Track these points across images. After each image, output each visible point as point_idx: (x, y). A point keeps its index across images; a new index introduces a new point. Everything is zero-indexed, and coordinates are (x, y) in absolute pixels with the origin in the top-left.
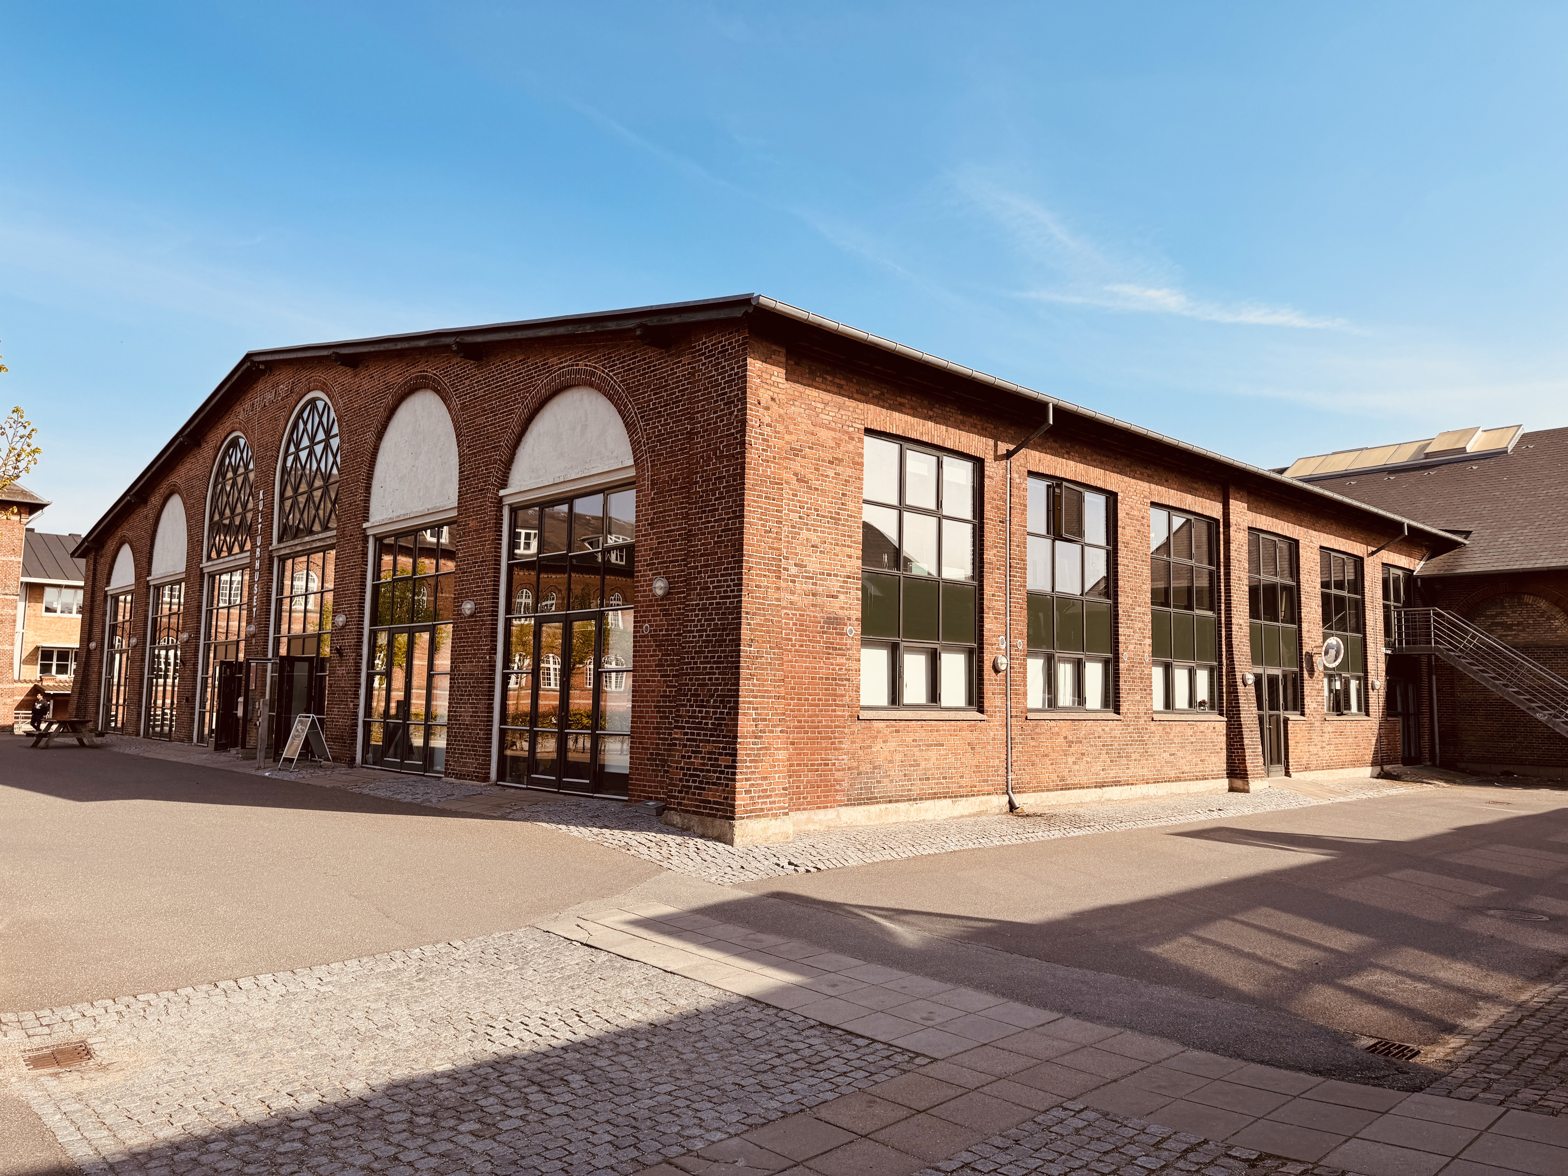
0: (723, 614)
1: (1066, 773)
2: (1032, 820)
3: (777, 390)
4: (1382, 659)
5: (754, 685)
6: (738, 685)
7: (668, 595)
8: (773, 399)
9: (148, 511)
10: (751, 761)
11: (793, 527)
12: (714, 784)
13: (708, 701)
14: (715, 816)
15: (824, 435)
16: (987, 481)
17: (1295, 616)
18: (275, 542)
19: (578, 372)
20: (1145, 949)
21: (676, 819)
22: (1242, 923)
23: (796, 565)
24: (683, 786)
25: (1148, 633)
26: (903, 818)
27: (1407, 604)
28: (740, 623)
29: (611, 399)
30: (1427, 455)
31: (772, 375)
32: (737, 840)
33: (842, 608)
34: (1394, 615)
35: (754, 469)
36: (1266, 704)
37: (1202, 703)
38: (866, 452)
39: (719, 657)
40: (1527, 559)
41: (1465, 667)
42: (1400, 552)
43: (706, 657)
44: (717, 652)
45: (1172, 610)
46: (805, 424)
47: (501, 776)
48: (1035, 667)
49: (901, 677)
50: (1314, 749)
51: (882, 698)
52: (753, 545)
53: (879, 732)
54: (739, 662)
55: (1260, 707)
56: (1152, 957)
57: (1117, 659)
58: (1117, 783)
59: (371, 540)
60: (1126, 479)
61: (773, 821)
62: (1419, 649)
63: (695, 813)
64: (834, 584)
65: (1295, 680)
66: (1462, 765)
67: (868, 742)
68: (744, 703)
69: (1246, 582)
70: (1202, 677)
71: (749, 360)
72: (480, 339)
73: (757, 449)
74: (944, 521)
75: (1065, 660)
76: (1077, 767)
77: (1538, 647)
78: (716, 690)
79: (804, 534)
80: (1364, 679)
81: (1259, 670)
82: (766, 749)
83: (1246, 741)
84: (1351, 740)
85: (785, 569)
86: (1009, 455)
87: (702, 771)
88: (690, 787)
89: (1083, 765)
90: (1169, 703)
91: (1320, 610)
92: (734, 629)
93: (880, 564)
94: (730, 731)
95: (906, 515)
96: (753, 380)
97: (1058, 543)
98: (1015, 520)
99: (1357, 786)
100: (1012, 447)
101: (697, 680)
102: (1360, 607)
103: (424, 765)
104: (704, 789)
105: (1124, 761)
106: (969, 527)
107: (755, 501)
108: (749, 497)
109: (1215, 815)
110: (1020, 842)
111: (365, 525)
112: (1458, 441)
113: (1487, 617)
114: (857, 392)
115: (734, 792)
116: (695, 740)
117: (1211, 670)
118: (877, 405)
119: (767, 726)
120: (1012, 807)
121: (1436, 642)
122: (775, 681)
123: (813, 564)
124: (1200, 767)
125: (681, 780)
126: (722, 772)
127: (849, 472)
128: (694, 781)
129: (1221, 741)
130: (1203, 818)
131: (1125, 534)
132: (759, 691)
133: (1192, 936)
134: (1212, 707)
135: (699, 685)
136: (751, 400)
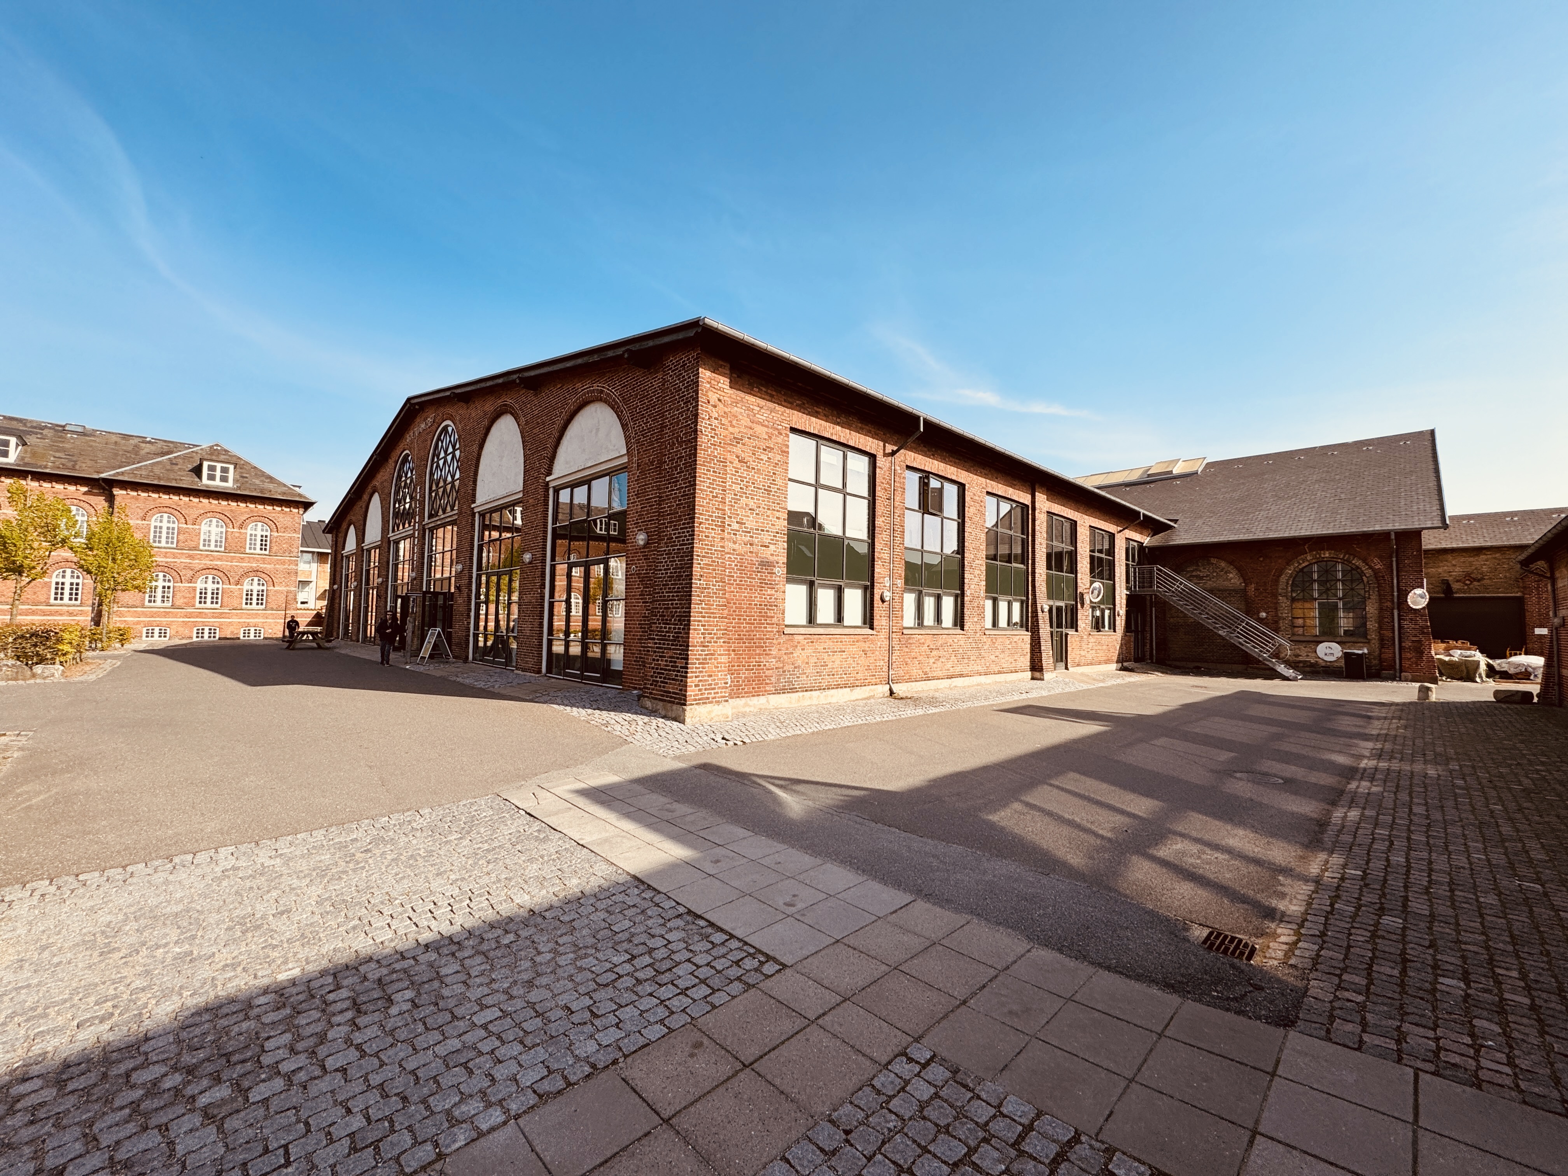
0: (682, 556)
1: (928, 670)
2: (904, 701)
3: (723, 394)
4: (1124, 597)
5: (702, 608)
6: (690, 608)
7: (647, 544)
8: (719, 400)
9: (362, 503)
10: (699, 664)
11: (735, 495)
12: (673, 679)
13: (671, 620)
14: (673, 703)
15: (760, 430)
16: (878, 470)
17: (1073, 569)
18: (426, 519)
19: (593, 391)
20: (986, 817)
21: (648, 704)
22: (1058, 787)
23: (737, 522)
24: (654, 681)
25: (983, 577)
26: (815, 702)
27: (1139, 563)
28: (692, 563)
29: (613, 408)
30: (1149, 476)
31: (719, 382)
32: (688, 720)
33: (772, 555)
34: (1131, 570)
35: (704, 450)
36: (1055, 624)
37: (1016, 624)
38: (790, 444)
39: (678, 588)
40: (1214, 535)
41: (1175, 602)
42: (1136, 531)
43: (670, 588)
44: (677, 584)
45: (998, 563)
46: (745, 421)
47: (549, 670)
48: (910, 599)
49: (816, 605)
50: (1083, 653)
51: (801, 618)
52: (703, 506)
53: (799, 643)
54: (691, 591)
55: (1051, 626)
56: (992, 826)
57: (963, 594)
58: (961, 676)
59: (477, 515)
60: (971, 475)
61: (716, 706)
62: (1147, 591)
63: (660, 700)
64: (766, 538)
65: (1072, 610)
66: (1169, 663)
67: (791, 650)
68: (695, 621)
69: (1045, 546)
70: (1016, 606)
71: (700, 370)
72: (532, 373)
73: (707, 436)
74: (848, 497)
75: (930, 595)
76: (935, 666)
77: (1219, 590)
78: (676, 612)
79: (744, 500)
80: (1114, 609)
81: (1051, 603)
82: (712, 654)
83: (1043, 648)
84: (1104, 647)
85: (729, 525)
86: (893, 453)
87: (666, 670)
88: (657, 681)
89: (939, 664)
90: (995, 623)
91: (1088, 566)
92: (688, 568)
93: (801, 525)
94: (683, 642)
95: (820, 491)
96: (704, 385)
97: (925, 515)
98: (897, 498)
99: (1108, 676)
100: (895, 448)
101: (664, 604)
102: (1112, 565)
103: (506, 662)
104: (666, 683)
105: (966, 661)
106: (866, 502)
107: (705, 474)
108: (700, 470)
109: (1024, 696)
110: (894, 718)
111: (473, 506)
112: (1167, 467)
113: (1188, 572)
114: (785, 401)
115: (686, 686)
116: (661, 648)
117: (1022, 602)
118: (800, 411)
119: (713, 638)
120: (892, 693)
121: (1158, 587)
122: (719, 606)
123: (750, 523)
124: (1014, 665)
125: (652, 676)
126: (678, 671)
127: (778, 457)
128: (660, 678)
129: (1027, 647)
130: (1016, 698)
131: (969, 512)
132: (706, 613)
133: (1021, 801)
134: (1022, 626)
135: (665, 608)
136: (702, 399)
